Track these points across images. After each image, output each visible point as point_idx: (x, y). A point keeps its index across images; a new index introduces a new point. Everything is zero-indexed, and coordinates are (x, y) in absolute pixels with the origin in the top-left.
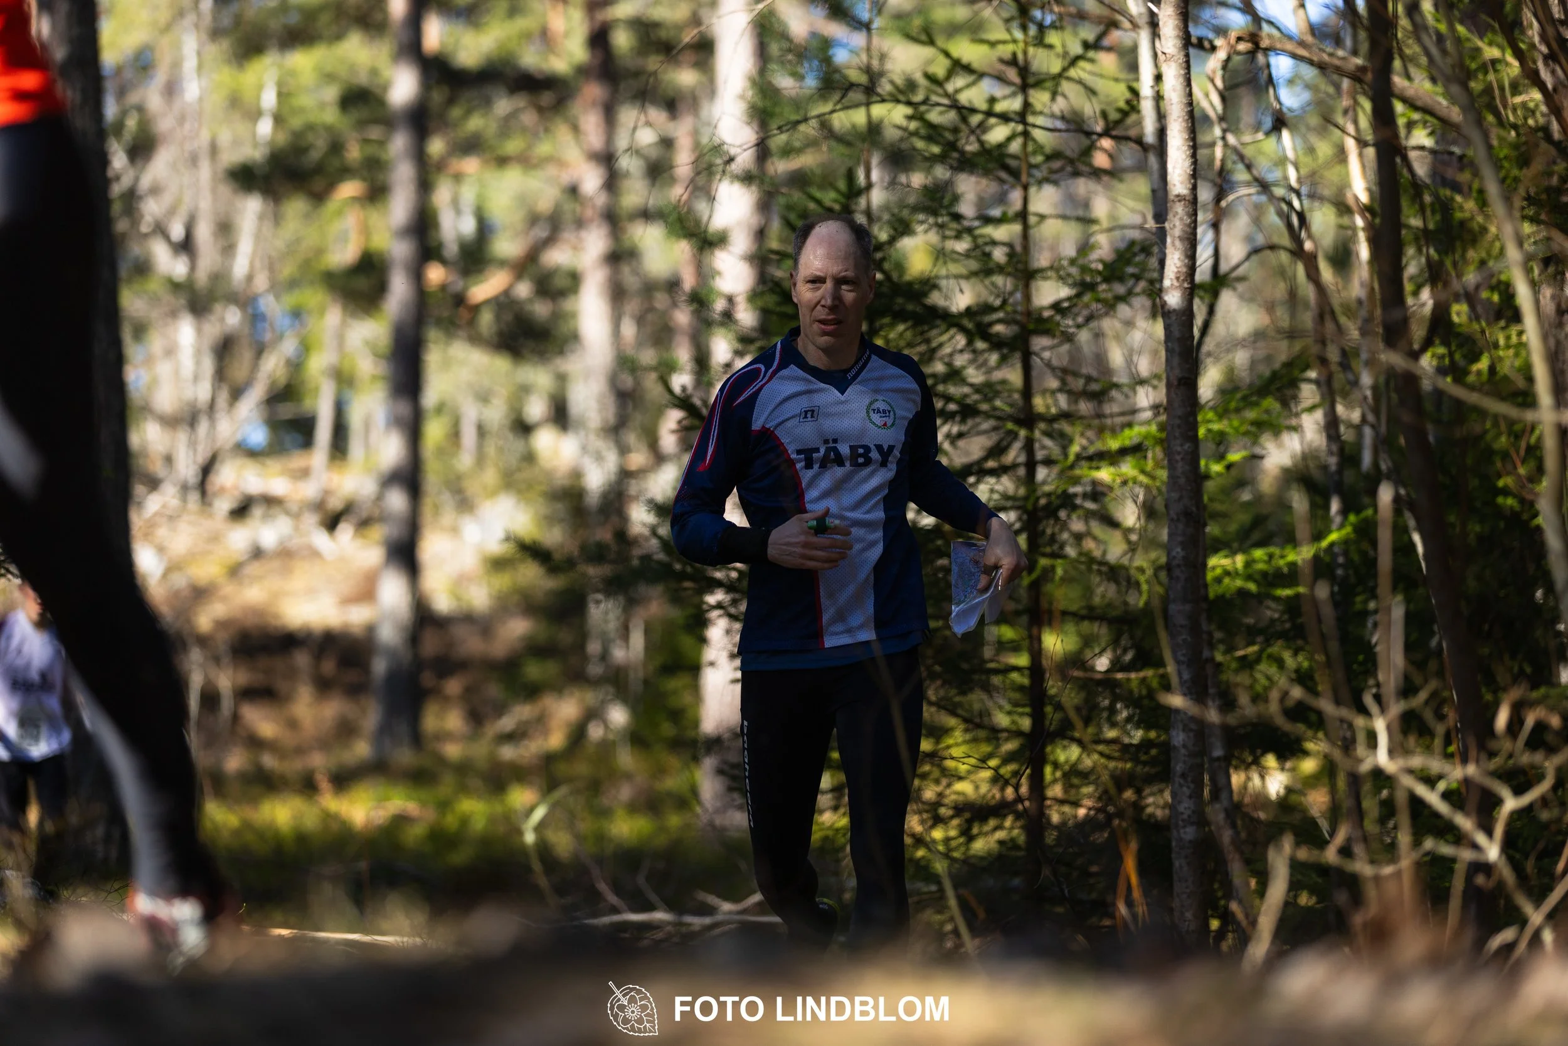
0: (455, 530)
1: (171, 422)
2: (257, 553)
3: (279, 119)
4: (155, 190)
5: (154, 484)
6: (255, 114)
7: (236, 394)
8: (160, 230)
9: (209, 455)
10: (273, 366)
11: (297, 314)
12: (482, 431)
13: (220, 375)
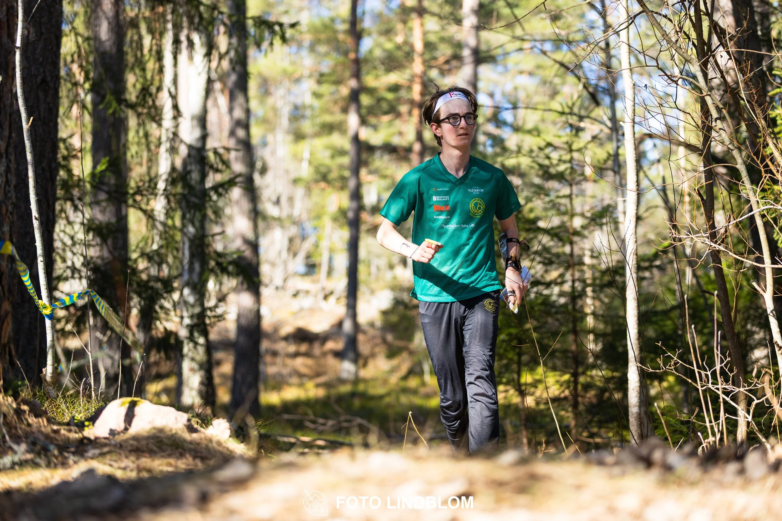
0: (369, 302)
1: (273, 265)
2: (301, 310)
3: (310, 163)
4: (267, 186)
5: (266, 286)
6: (301, 160)
7: (295, 255)
8: (269, 199)
9: (286, 276)
10: (307, 246)
11: (315, 228)
12: (378, 269)
13: (289, 249)
